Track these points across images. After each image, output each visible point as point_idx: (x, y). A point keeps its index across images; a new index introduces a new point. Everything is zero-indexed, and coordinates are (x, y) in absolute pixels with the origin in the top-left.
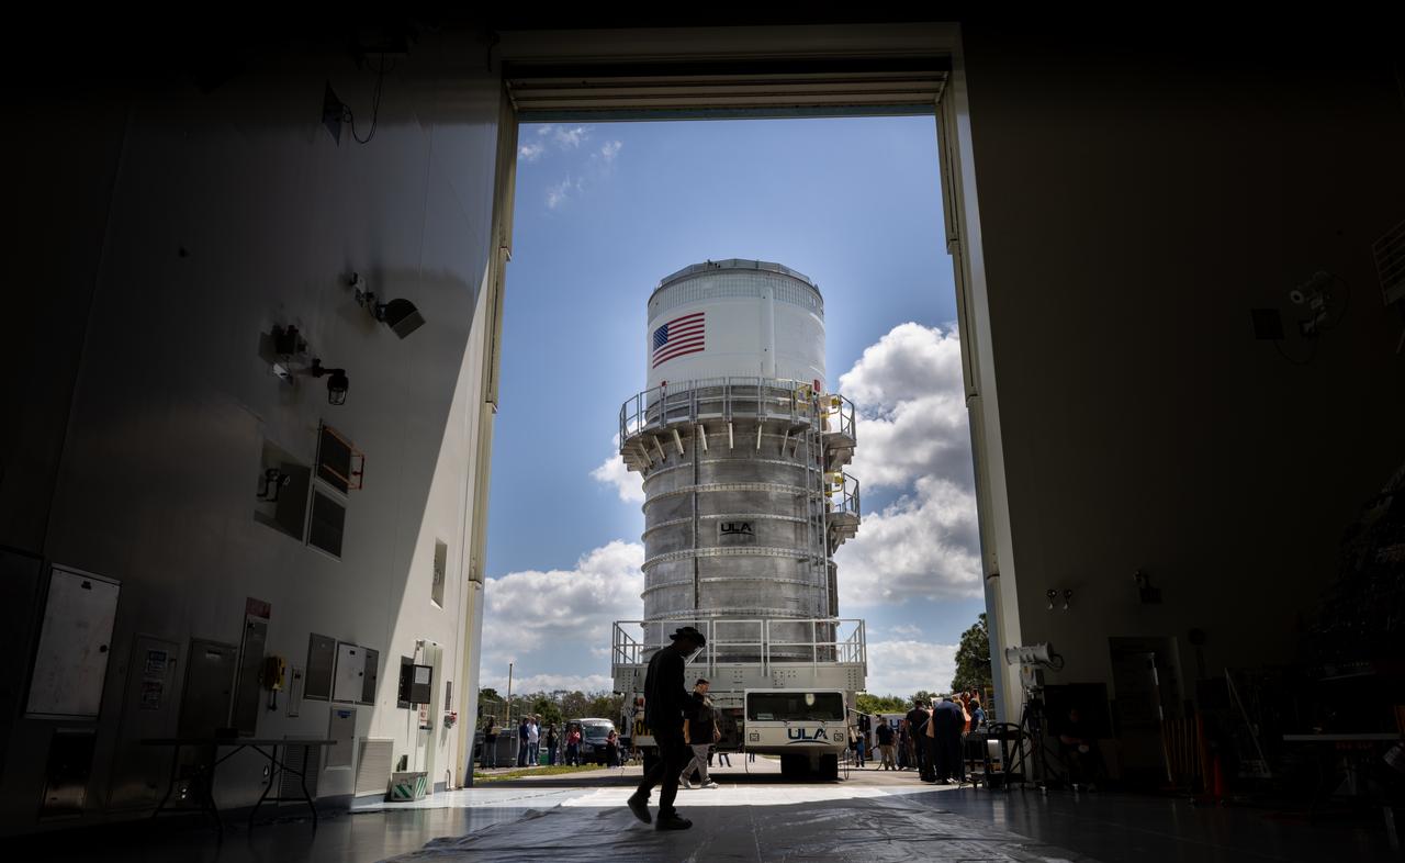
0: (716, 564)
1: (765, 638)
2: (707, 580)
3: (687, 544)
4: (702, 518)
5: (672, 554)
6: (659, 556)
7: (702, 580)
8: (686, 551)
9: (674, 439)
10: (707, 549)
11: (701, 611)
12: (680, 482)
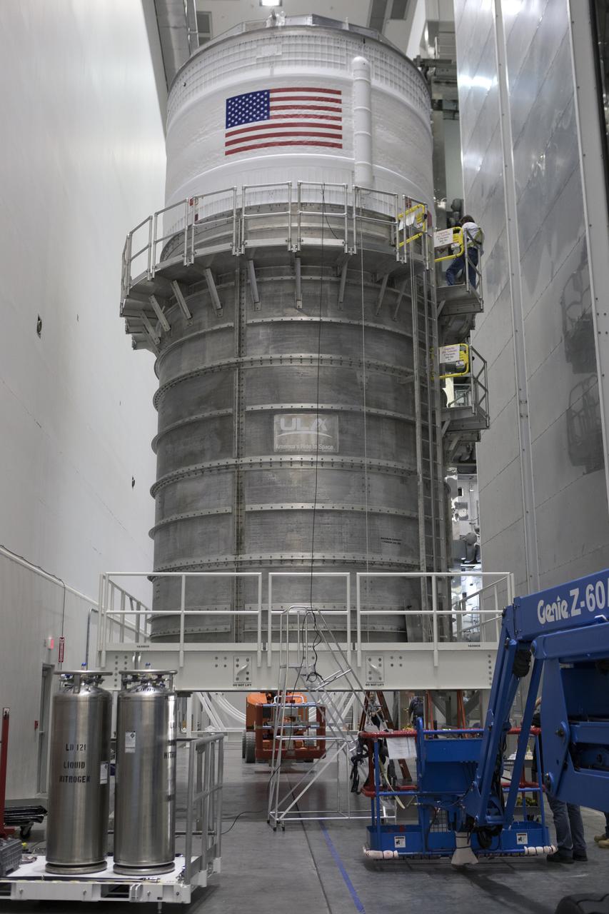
0: (274, 483)
1: (353, 599)
2: (257, 507)
3: (226, 450)
4: (249, 408)
5: (199, 466)
6: (180, 471)
7: (248, 508)
8: (223, 462)
9: (205, 286)
10: (256, 459)
11: (246, 557)
12: (215, 354)
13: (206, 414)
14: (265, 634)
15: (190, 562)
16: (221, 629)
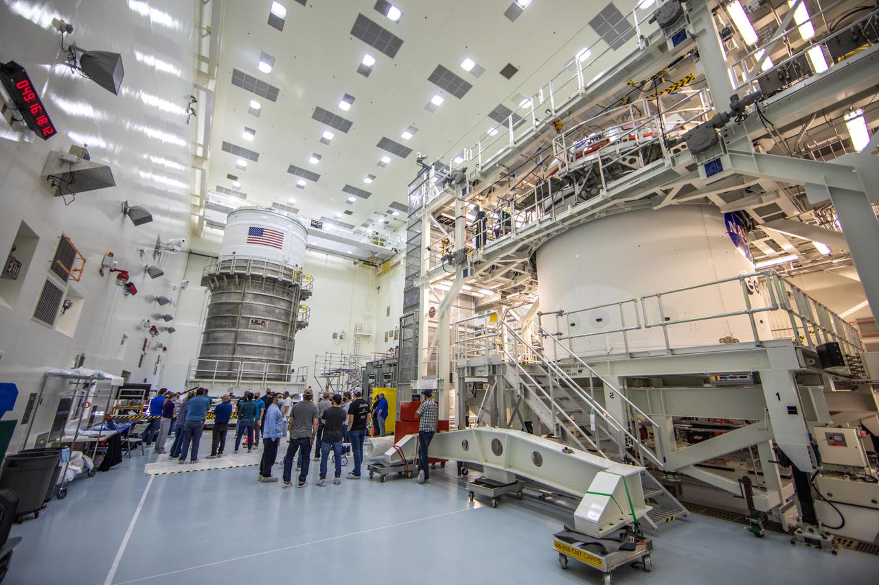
0: (247, 337)
1: (266, 370)
3: (234, 326)
4: (243, 316)
5: (224, 329)
6: (217, 329)
7: (238, 343)
8: (232, 329)
9: (235, 278)
10: (243, 330)
11: (235, 356)
12: (234, 299)
13: (229, 315)
14: (239, 378)
15: (216, 356)
16: (224, 375)
